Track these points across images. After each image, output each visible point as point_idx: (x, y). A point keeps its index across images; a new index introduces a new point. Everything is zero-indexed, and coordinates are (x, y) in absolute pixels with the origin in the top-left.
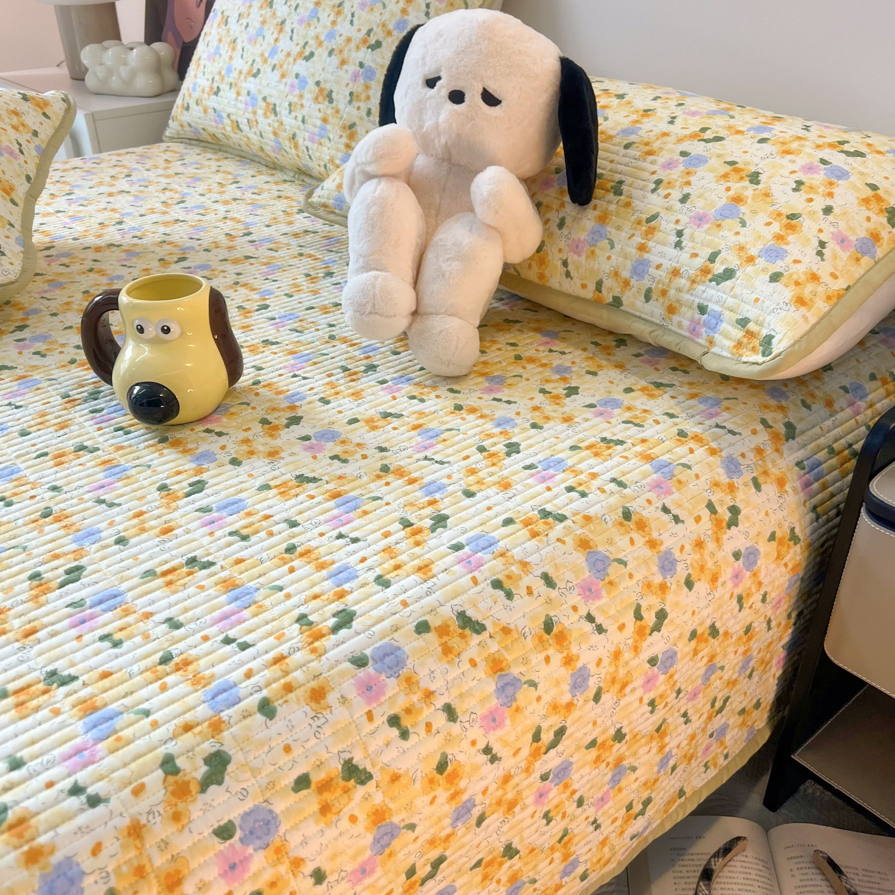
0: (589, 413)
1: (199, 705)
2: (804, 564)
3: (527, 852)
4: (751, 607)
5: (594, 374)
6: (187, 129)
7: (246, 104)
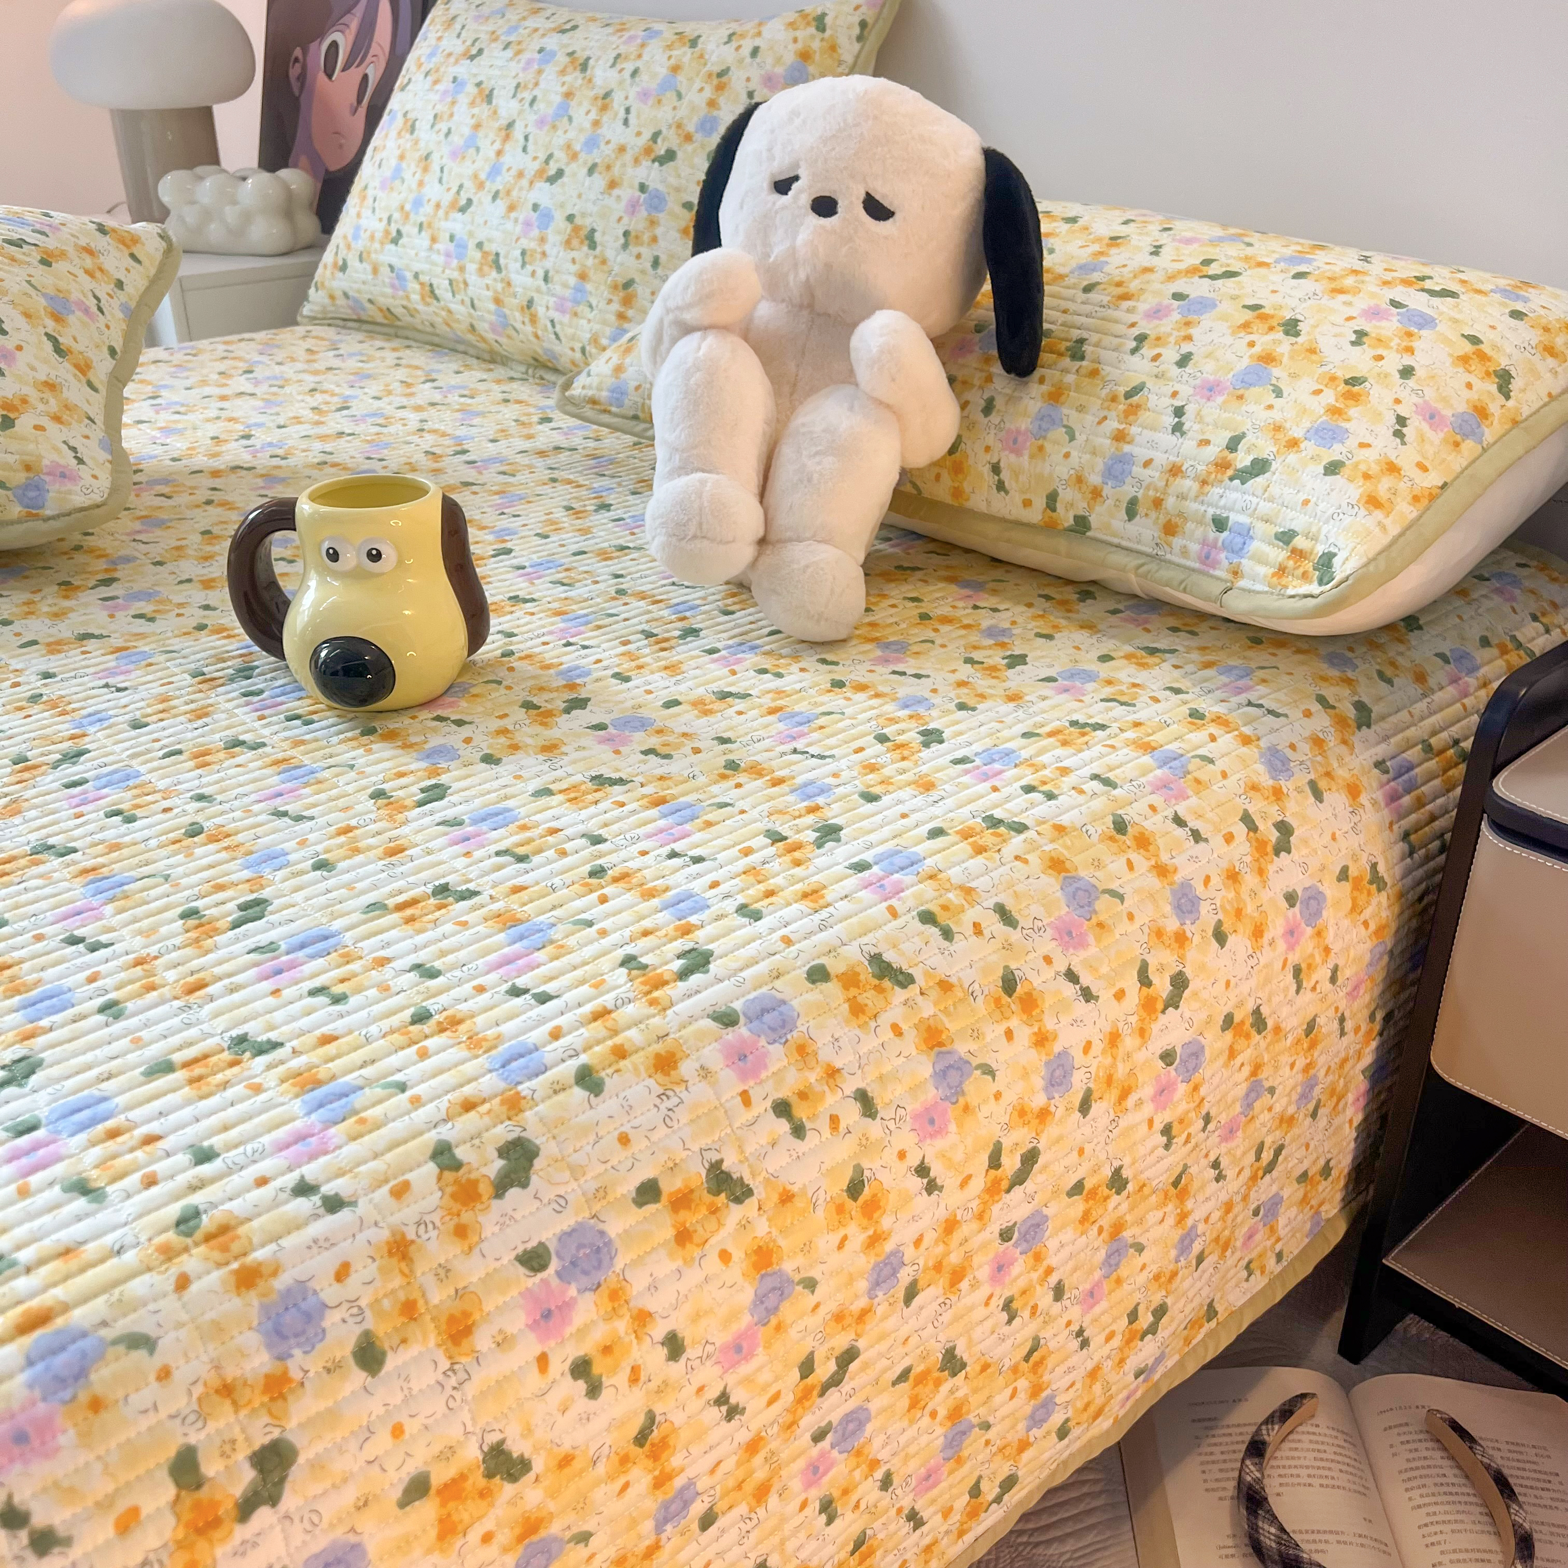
0: (1047, 689)
1: (483, 1075)
2: (1393, 927)
3: (978, 1368)
4: (1314, 989)
5: (1049, 637)
6: (341, 301)
7: (448, 255)
